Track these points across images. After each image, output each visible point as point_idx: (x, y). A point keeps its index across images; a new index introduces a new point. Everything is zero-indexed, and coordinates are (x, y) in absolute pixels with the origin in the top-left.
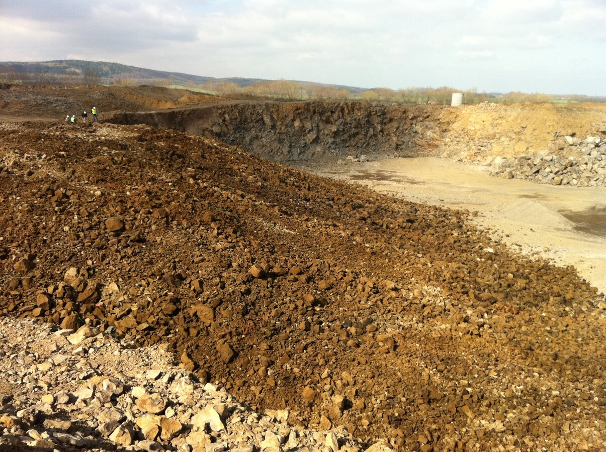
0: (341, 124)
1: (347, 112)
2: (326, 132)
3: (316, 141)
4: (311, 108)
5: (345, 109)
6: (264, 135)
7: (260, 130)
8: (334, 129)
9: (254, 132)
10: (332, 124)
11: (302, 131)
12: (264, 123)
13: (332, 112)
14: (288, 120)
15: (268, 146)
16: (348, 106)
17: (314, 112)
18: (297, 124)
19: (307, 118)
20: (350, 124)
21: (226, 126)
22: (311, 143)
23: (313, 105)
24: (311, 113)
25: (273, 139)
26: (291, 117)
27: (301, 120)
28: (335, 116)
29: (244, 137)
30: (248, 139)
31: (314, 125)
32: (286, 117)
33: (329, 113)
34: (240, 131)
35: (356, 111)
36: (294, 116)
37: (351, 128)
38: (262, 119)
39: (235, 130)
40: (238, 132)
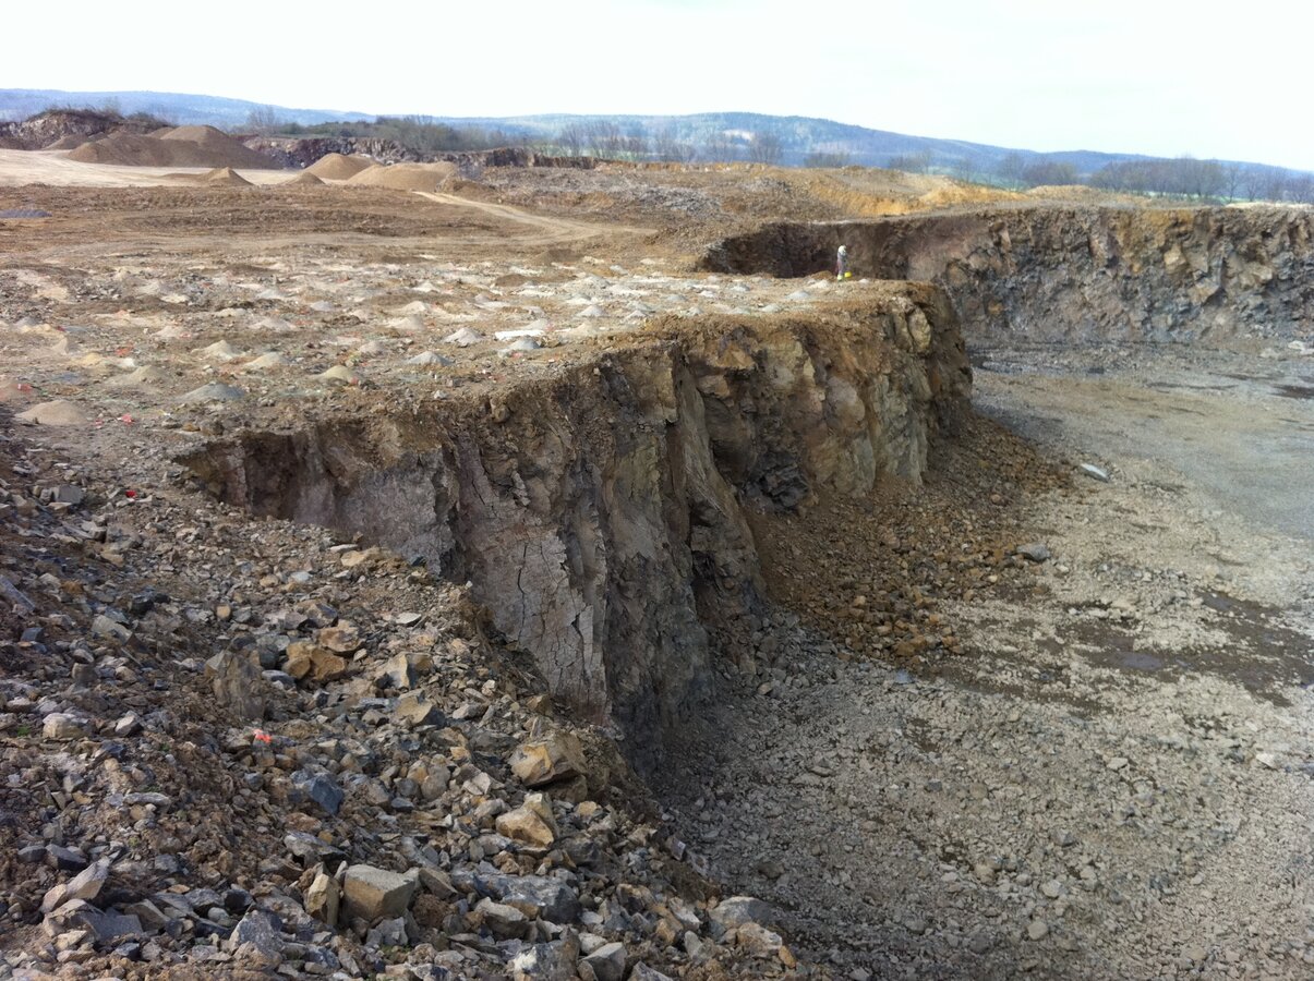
0: (1285, 264)
1: (1304, 235)
2: (1245, 281)
3: (1215, 300)
4: (1212, 223)
5: (1301, 228)
6: (1088, 280)
7: (1080, 269)
8: (1266, 274)
9: (1065, 272)
10: (1262, 263)
11: (1185, 274)
12: (1091, 253)
13: (1266, 235)
14: (1152, 249)
15: (1096, 303)
16: (1308, 223)
17: (1220, 232)
18: (1172, 258)
19: (1198, 245)
20: (1309, 264)
21: (1002, 255)
22: (1203, 305)
23: (1219, 217)
24: (1212, 235)
25: (1110, 289)
26: (1159, 240)
27: (1183, 250)
28: (1272, 244)
29: (1040, 282)
30: (1048, 286)
31: (1214, 263)
32: (1147, 240)
33: (1258, 238)
34: (1033, 269)
36: (1167, 241)
37: (1310, 274)
38: (1088, 243)
39: (1020, 266)
40: (1028, 271)
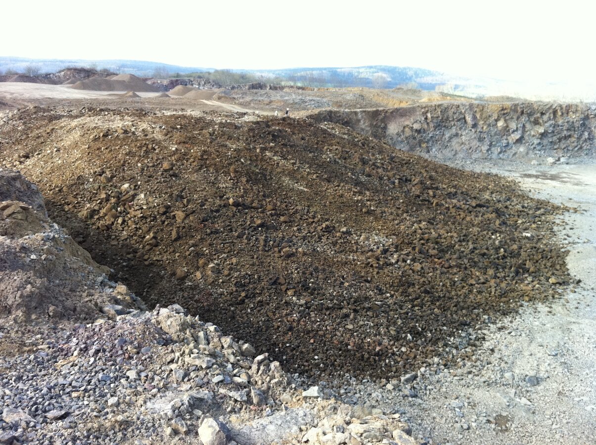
0: (551, 126)
1: (560, 113)
2: (533, 133)
3: (519, 141)
4: (519, 109)
5: (559, 111)
6: (464, 133)
7: (461, 129)
8: (541, 130)
9: (454, 130)
10: (541, 126)
11: (506, 130)
12: (466, 122)
13: (542, 114)
14: (492, 120)
15: (467, 143)
16: (562, 109)
17: (522, 113)
18: (501, 124)
19: (512, 118)
20: (561, 126)
21: (428, 123)
22: (514, 143)
23: (522, 106)
24: (519, 113)
25: (473, 137)
26: (495, 116)
27: (506, 121)
28: (545, 117)
29: (443, 134)
30: (447, 135)
31: (519, 126)
32: (489, 116)
33: (539, 115)
34: (441, 129)
35: (571, 113)
36: (498, 116)
37: (562, 130)
38: (464, 118)
39: (435, 127)
40: (439, 130)
